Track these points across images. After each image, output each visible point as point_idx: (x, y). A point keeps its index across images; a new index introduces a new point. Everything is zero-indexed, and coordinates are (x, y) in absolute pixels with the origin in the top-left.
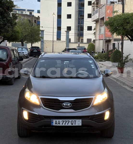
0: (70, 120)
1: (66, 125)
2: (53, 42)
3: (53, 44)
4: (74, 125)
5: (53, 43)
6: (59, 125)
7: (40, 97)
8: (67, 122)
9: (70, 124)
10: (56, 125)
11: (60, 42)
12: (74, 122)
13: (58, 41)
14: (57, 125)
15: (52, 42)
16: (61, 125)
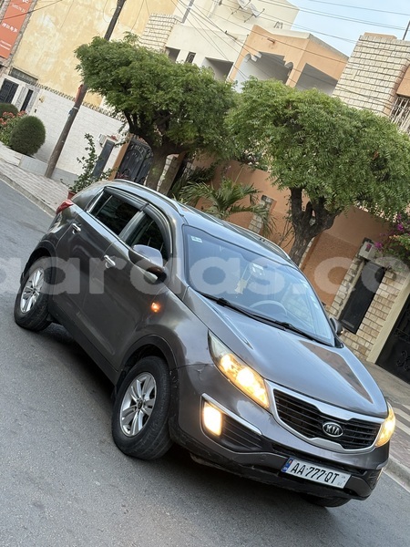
0: (328, 471)
1: (314, 479)
4: (329, 483)
6: (299, 475)
7: (273, 387)
8: (320, 473)
9: (321, 480)
10: (293, 473)
12: (334, 476)
14: (295, 475)
16: (303, 476)
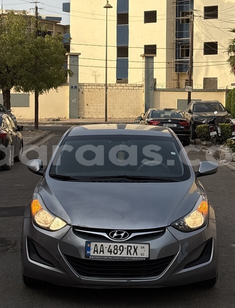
2: (107, 88)
3: (106, 95)
5: (106, 92)
11: (127, 88)
13: (123, 85)
15: (104, 87)
